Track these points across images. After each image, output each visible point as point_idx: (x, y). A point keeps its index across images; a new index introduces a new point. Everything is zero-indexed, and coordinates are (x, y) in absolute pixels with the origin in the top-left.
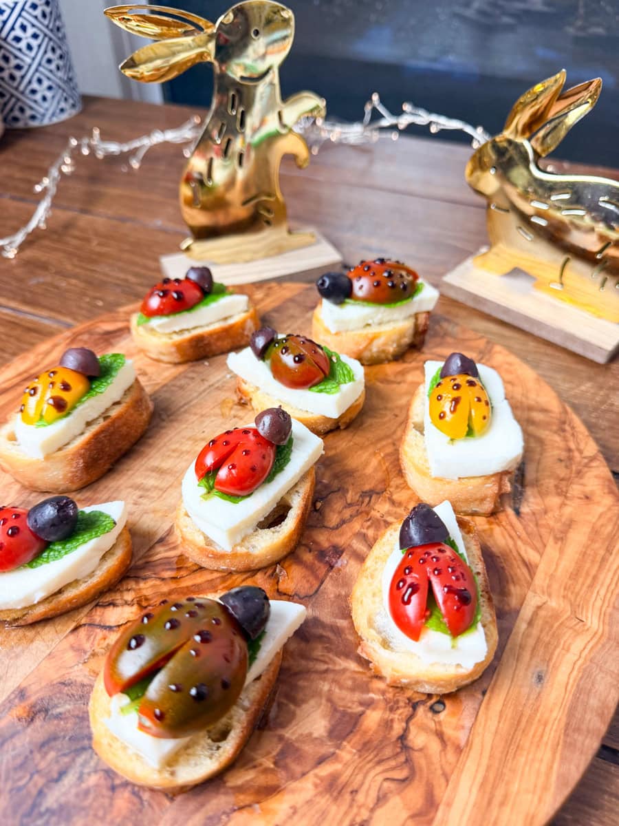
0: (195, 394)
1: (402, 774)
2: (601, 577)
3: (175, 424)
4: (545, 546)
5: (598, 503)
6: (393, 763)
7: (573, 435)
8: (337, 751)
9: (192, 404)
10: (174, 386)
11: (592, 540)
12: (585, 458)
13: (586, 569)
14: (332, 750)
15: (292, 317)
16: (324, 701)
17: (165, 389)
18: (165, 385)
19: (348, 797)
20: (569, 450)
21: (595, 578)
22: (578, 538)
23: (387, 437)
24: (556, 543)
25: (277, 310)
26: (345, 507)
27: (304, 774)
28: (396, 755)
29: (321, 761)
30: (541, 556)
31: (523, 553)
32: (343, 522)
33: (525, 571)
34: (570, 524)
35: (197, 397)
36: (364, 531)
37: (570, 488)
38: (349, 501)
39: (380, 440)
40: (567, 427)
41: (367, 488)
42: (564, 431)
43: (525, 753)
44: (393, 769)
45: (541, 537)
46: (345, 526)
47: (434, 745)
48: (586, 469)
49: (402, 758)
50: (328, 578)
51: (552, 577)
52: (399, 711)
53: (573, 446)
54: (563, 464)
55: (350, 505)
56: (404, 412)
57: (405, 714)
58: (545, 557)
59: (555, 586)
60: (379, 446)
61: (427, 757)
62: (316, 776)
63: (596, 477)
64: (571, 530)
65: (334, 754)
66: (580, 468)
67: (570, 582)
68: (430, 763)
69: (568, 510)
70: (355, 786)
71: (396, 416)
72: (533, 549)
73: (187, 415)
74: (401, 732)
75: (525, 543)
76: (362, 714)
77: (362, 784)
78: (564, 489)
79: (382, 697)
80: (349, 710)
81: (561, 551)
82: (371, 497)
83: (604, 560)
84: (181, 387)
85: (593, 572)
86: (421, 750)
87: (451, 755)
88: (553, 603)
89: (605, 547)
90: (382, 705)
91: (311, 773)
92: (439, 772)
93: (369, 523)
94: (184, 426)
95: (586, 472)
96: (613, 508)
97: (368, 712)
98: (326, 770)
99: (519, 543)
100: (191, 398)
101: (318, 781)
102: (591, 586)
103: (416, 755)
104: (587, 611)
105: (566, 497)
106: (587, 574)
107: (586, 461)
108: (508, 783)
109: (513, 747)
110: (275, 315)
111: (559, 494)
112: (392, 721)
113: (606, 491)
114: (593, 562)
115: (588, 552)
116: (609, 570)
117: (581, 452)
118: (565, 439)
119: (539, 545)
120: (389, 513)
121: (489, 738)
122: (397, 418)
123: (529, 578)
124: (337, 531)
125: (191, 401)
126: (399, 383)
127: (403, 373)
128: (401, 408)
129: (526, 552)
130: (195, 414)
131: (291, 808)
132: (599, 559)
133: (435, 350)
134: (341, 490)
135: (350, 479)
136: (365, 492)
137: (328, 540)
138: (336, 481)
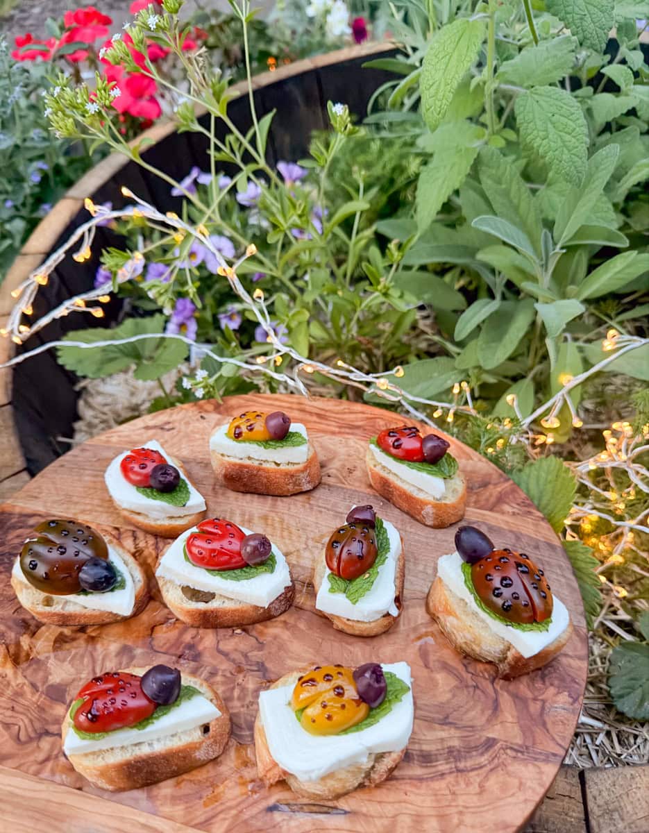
1: (23, 737)
6: (30, 730)
8: (39, 693)
14: (40, 690)
16: (72, 677)
17: (339, 489)
18: (343, 488)
19: (10, 705)
27: (25, 677)
28: (35, 731)
29: (33, 686)
33: (202, 818)
36: (220, 673)
38: (249, 654)
41: (268, 665)
43: (32, 825)
44: (26, 730)
46: (223, 657)
47: (41, 756)
49: (33, 735)
50: (170, 656)
55: (246, 656)
61: (33, 752)
62: (24, 684)
65: (37, 691)
68: (28, 755)
70: (17, 708)
72: (230, 825)
73: (313, 514)
74: (51, 731)
75: (237, 816)
76: (63, 703)
77: (18, 712)
80: (67, 694)
82: (258, 670)
84: (345, 499)
86: (38, 747)
87: (34, 768)
91: (26, 681)
92: (22, 761)
93: (229, 675)
94: (301, 516)
97: (64, 707)
98: (27, 689)
99: (233, 812)
101: (20, 686)
103: (35, 744)
108: (12, 813)
109: (37, 816)
112: (59, 724)
120: (243, 689)
121: (43, 795)
123: (193, 823)
124: (215, 652)
126: (427, 666)
127: (446, 667)
129: (225, 819)
130: (317, 518)
131: (6, 675)
133: (505, 694)
134: (261, 646)
135: (274, 649)
136: (263, 664)
137: (205, 648)
138: (269, 639)
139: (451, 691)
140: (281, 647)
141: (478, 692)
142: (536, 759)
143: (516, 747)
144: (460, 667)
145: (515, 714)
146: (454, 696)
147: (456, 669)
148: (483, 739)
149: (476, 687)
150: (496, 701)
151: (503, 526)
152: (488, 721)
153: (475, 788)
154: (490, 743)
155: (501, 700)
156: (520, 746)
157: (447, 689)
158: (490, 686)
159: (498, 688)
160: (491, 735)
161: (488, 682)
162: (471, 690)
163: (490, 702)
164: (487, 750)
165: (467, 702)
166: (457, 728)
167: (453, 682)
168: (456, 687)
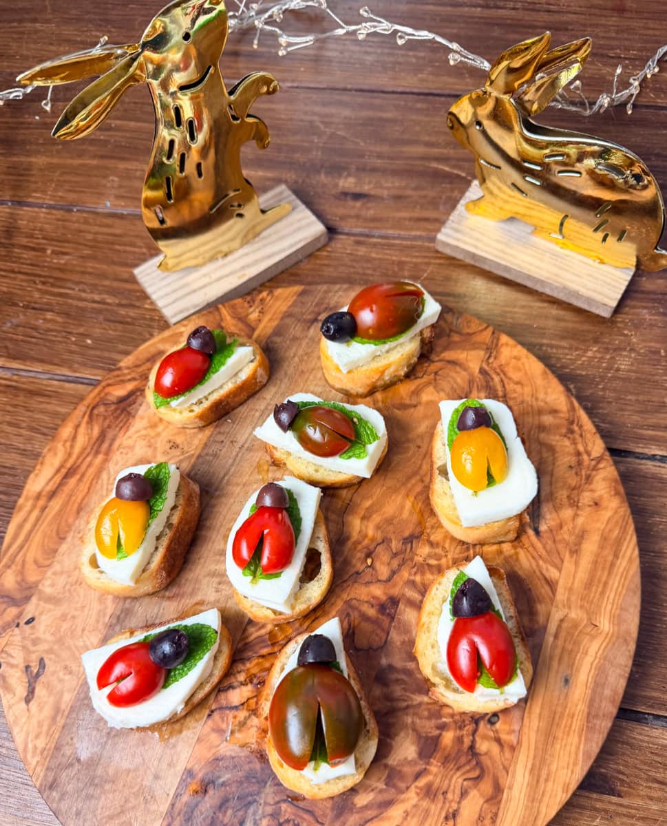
0: (231, 461)
1: (476, 773)
2: (611, 582)
3: (223, 500)
4: (563, 561)
5: (606, 508)
6: (468, 768)
7: (581, 436)
8: (428, 767)
9: (231, 473)
10: (207, 454)
11: (602, 547)
12: (592, 460)
13: (597, 577)
14: (424, 767)
15: (295, 339)
16: (410, 732)
17: (200, 460)
18: (199, 456)
19: (441, 797)
20: (578, 454)
21: (606, 584)
22: (590, 547)
23: (415, 473)
24: (572, 557)
25: (278, 332)
26: (392, 558)
27: (408, 788)
28: (470, 761)
29: (418, 776)
30: (560, 572)
31: (544, 572)
32: (394, 573)
33: (547, 588)
34: (582, 536)
35: (232, 465)
36: (412, 578)
37: (581, 497)
38: (394, 551)
39: (409, 478)
40: (576, 428)
41: (407, 534)
42: (572, 432)
43: (559, 741)
44: (468, 771)
45: (559, 554)
46: (395, 577)
47: (495, 749)
48: (594, 473)
49: (474, 763)
50: (392, 629)
51: (571, 589)
52: (466, 728)
53: (581, 448)
54: (574, 471)
55: (395, 555)
56: (426, 440)
57: (471, 729)
58: (563, 572)
59: (573, 598)
60: (409, 485)
61: (491, 758)
62: (416, 787)
63: (604, 479)
64: (584, 541)
65: (425, 769)
66: (589, 472)
67: (586, 592)
68: (494, 762)
69: (580, 521)
70: (444, 788)
71: (419, 447)
72: (552, 566)
73: (230, 488)
74: (470, 744)
75: (545, 561)
76: (440, 735)
77: (449, 786)
78: (576, 499)
79: (451, 720)
80: (430, 735)
81: (577, 564)
82: (412, 543)
83: (612, 565)
84: (215, 456)
85: (604, 579)
86: (486, 754)
87: (507, 754)
88: (573, 615)
89: (612, 553)
90: (453, 726)
91: (413, 786)
92: (501, 767)
93: (415, 570)
94: (232, 500)
95: (595, 476)
96: (619, 510)
97: (444, 733)
98: (422, 782)
99: (541, 562)
100: (227, 466)
101: (418, 791)
102: (603, 593)
103: (483, 758)
104: (600, 616)
105: (578, 507)
106: (599, 581)
107: (593, 463)
108: (549, 765)
109: (551, 738)
110: (278, 339)
111: (571, 505)
112: (462, 736)
113: (613, 493)
114: (603, 569)
115: (599, 561)
116: (616, 575)
117: (589, 454)
118: (574, 443)
119: (557, 561)
120: (430, 556)
121: (533, 736)
122: (420, 450)
123: (551, 595)
124: (390, 583)
125: (229, 469)
126: (415, 406)
127: (417, 393)
128: (421, 437)
129: (547, 570)
130: (238, 485)
131: (404, 812)
132: (608, 565)
133: (443, 355)
134: (385, 541)
135: (391, 528)
136: (406, 539)
137: (385, 593)
138: (379, 532)
139: (438, 392)
140: (389, 521)
141: (440, 373)
142: (497, 345)
143: (487, 355)
144: (418, 382)
145: (459, 351)
146: (443, 390)
147: (419, 385)
148: (481, 377)
149: (436, 373)
150: (449, 362)
151: (275, 323)
152: (465, 370)
153: (518, 388)
154: (482, 371)
155: (447, 358)
156: (486, 353)
157: (436, 394)
158: (436, 364)
159: (437, 359)
160: (477, 371)
161: (432, 365)
162: (438, 377)
163: (449, 366)
164: (488, 375)
165: (449, 382)
166: (471, 392)
167: (431, 389)
168: (435, 387)
